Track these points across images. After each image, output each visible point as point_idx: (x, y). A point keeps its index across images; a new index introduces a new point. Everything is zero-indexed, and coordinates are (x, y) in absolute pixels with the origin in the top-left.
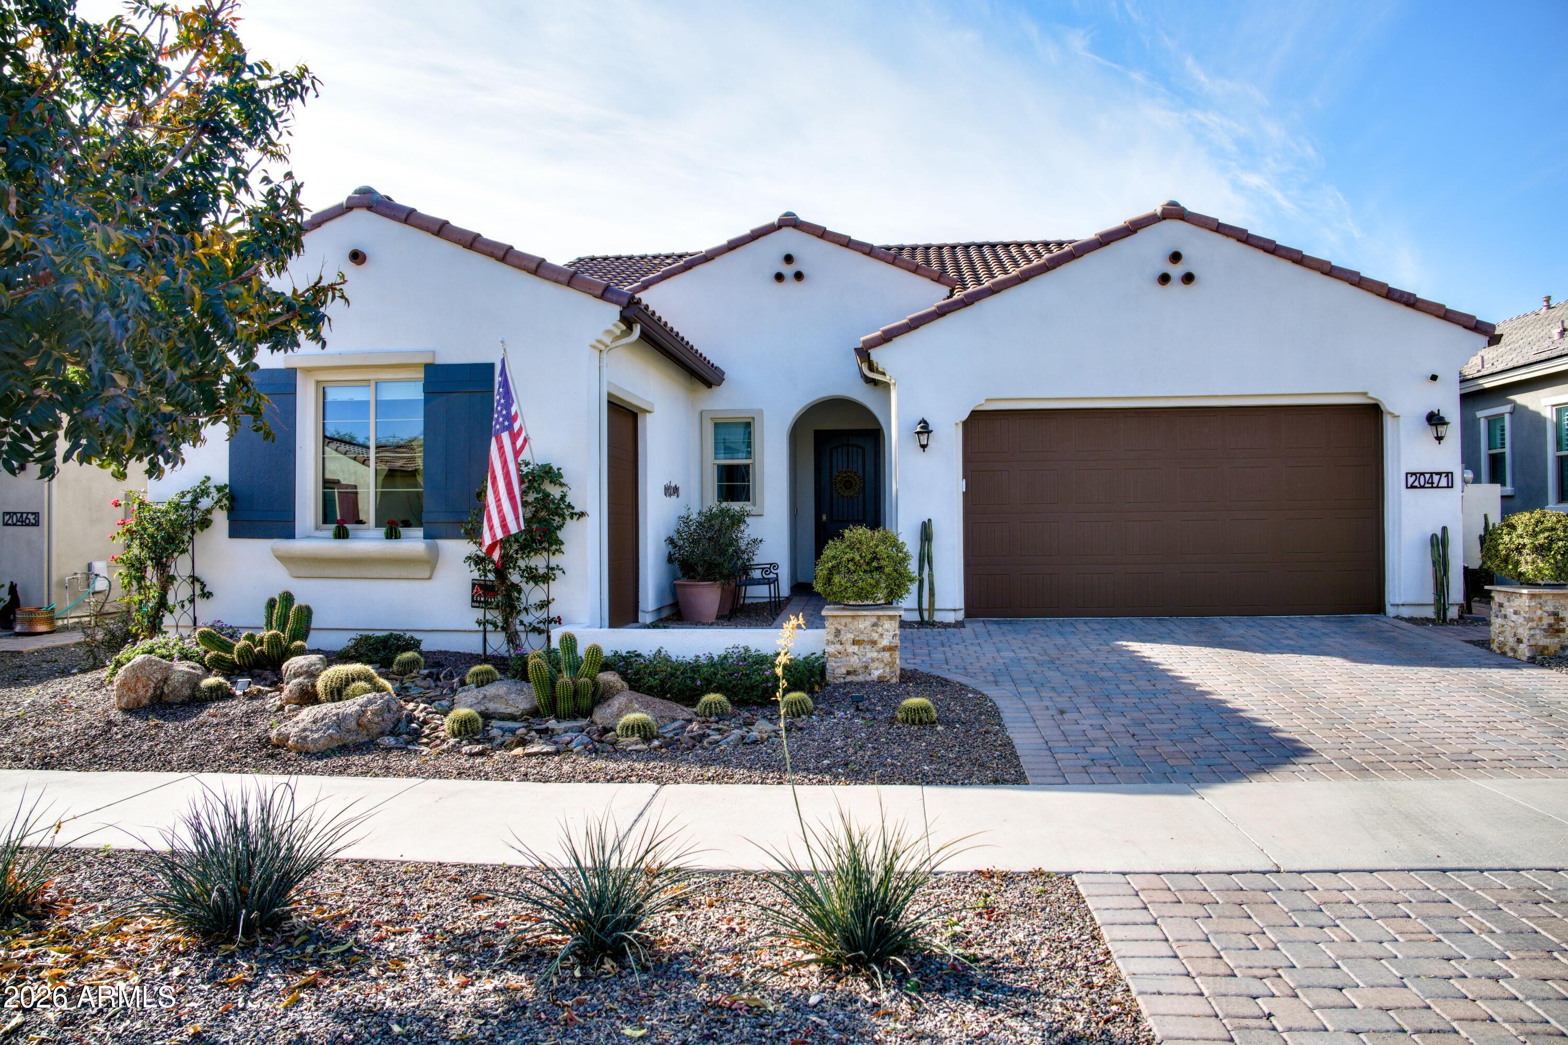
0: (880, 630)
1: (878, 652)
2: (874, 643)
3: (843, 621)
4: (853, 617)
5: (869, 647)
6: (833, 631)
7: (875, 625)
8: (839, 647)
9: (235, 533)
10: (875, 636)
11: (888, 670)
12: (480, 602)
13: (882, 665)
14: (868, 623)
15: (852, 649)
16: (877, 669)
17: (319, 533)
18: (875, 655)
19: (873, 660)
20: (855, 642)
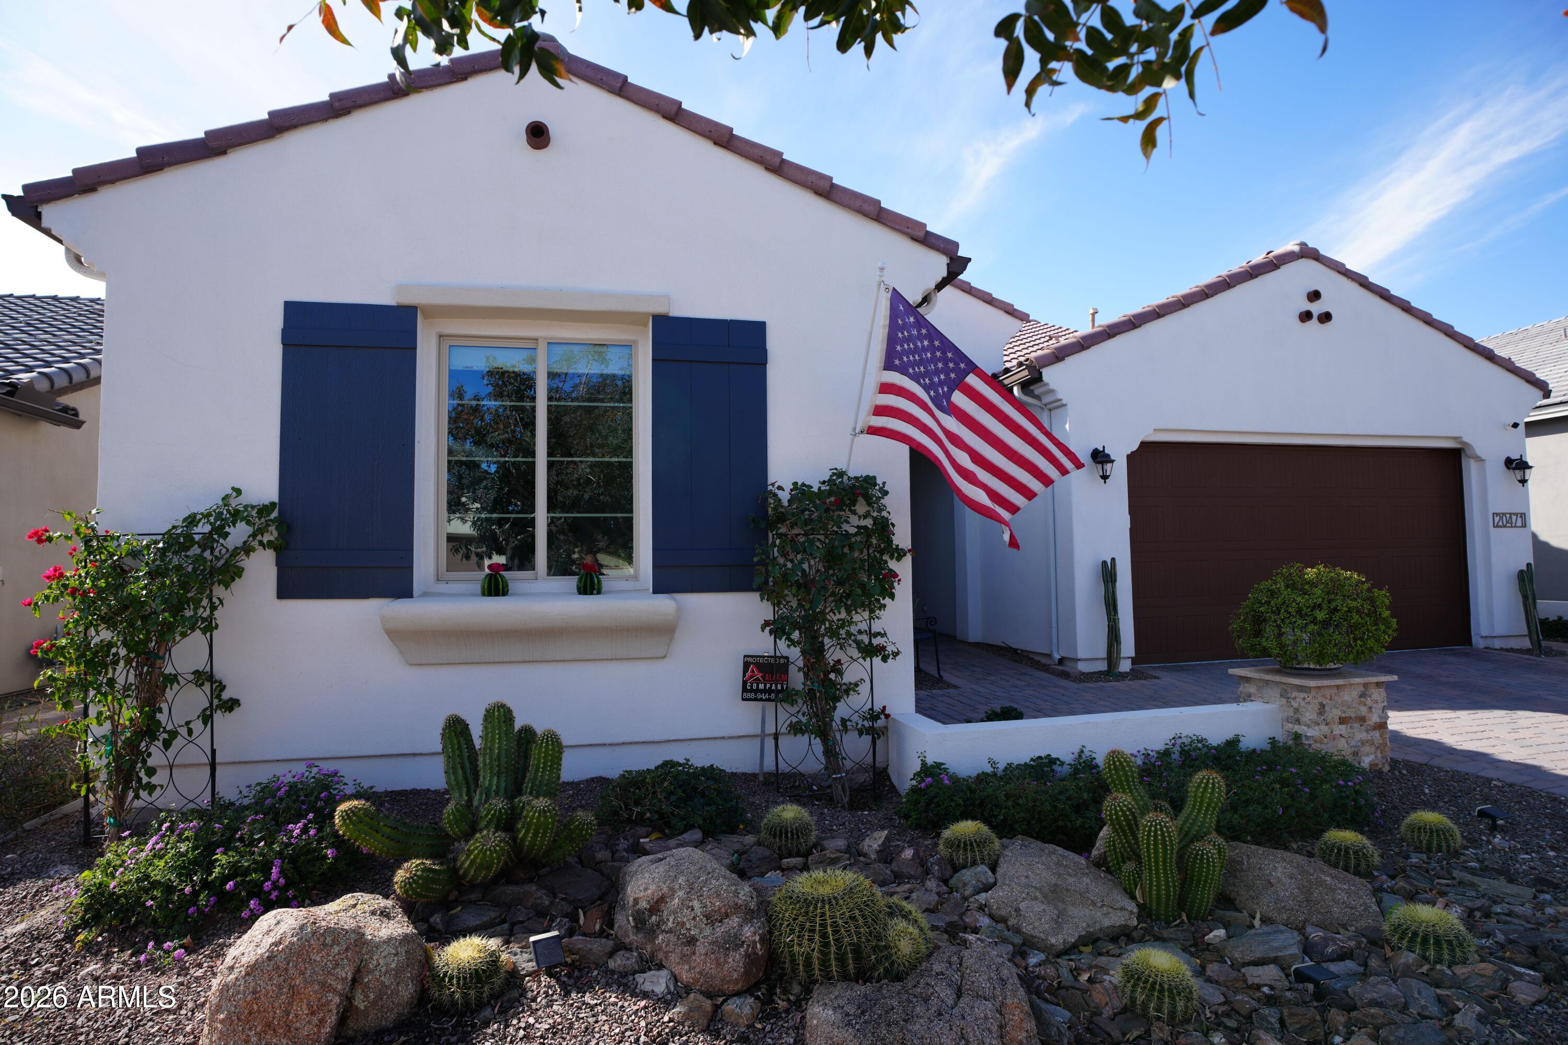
0: (1369, 702)
1: (1367, 731)
2: (1362, 719)
3: (1328, 692)
4: (1338, 687)
5: (1357, 725)
6: (1317, 707)
7: (1363, 695)
8: (1325, 729)
9: (285, 591)
10: (1363, 710)
11: (1379, 755)
12: (758, 691)
13: (1373, 749)
14: (1355, 694)
15: (1341, 729)
16: (1368, 755)
17: (442, 587)
18: (1364, 736)
19: (1363, 743)
20: (1343, 721)
